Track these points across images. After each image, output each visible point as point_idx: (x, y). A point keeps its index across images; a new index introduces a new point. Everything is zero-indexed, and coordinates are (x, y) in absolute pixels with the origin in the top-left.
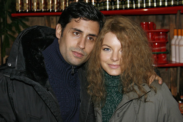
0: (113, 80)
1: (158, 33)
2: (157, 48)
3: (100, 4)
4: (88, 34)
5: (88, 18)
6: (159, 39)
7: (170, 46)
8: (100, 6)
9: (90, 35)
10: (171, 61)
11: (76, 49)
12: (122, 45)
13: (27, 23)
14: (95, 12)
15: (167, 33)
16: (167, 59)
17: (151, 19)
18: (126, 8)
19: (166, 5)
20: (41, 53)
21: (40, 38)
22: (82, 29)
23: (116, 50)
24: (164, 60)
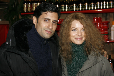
1: (103, 24)
2: (102, 32)
4: (53, 20)
5: (52, 11)
6: (104, 27)
7: (110, 31)
9: (54, 21)
10: (111, 39)
11: (47, 29)
15: (108, 23)
16: (108, 38)
17: (100, 15)
18: (85, 10)
19: (108, 7)
20: (25, 35)
24: (107, 38)
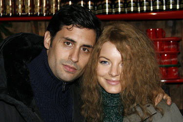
0: (112, 99)
1: (168, 43)
2: (166, 60)
3: (98, 7)
4: (82, 44)
5: (83, 25)
6: (169, 49)
8: (98, 9)
9: (84, 46)
11: (67, 62)
12: (122, 57)
13: (11, 30)
14: (91, 18)
15: (179, 41)
16: (179, 74)
17: (160, 25)
18: (129, 12)
19: (178, 8)
20: (26, 66)
21: (25, 47)
22: (75, 38)
23: (115, 63)
24: (175, 74)
